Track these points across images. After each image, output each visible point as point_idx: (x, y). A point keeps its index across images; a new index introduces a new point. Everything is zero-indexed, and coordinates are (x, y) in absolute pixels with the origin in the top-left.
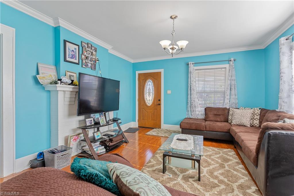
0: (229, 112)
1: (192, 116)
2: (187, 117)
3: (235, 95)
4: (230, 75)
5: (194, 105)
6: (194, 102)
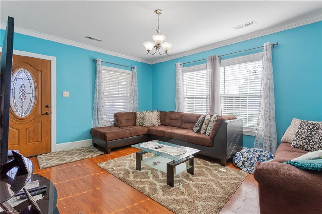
1: (99, 125)
2: (92, 127)
5: (102, 111)
6: (103, 108)
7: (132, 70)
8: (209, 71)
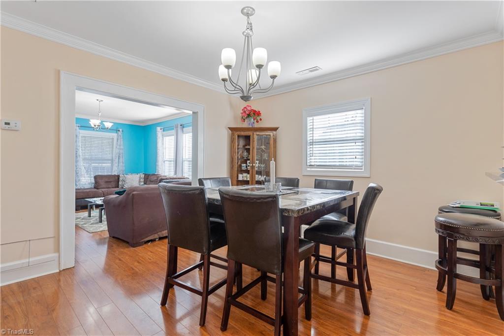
0: (119, 179)
3: (123, 163)
4: (119, 144)
5: (79, 173)
7: (117, 133)
8: (173, 138)
